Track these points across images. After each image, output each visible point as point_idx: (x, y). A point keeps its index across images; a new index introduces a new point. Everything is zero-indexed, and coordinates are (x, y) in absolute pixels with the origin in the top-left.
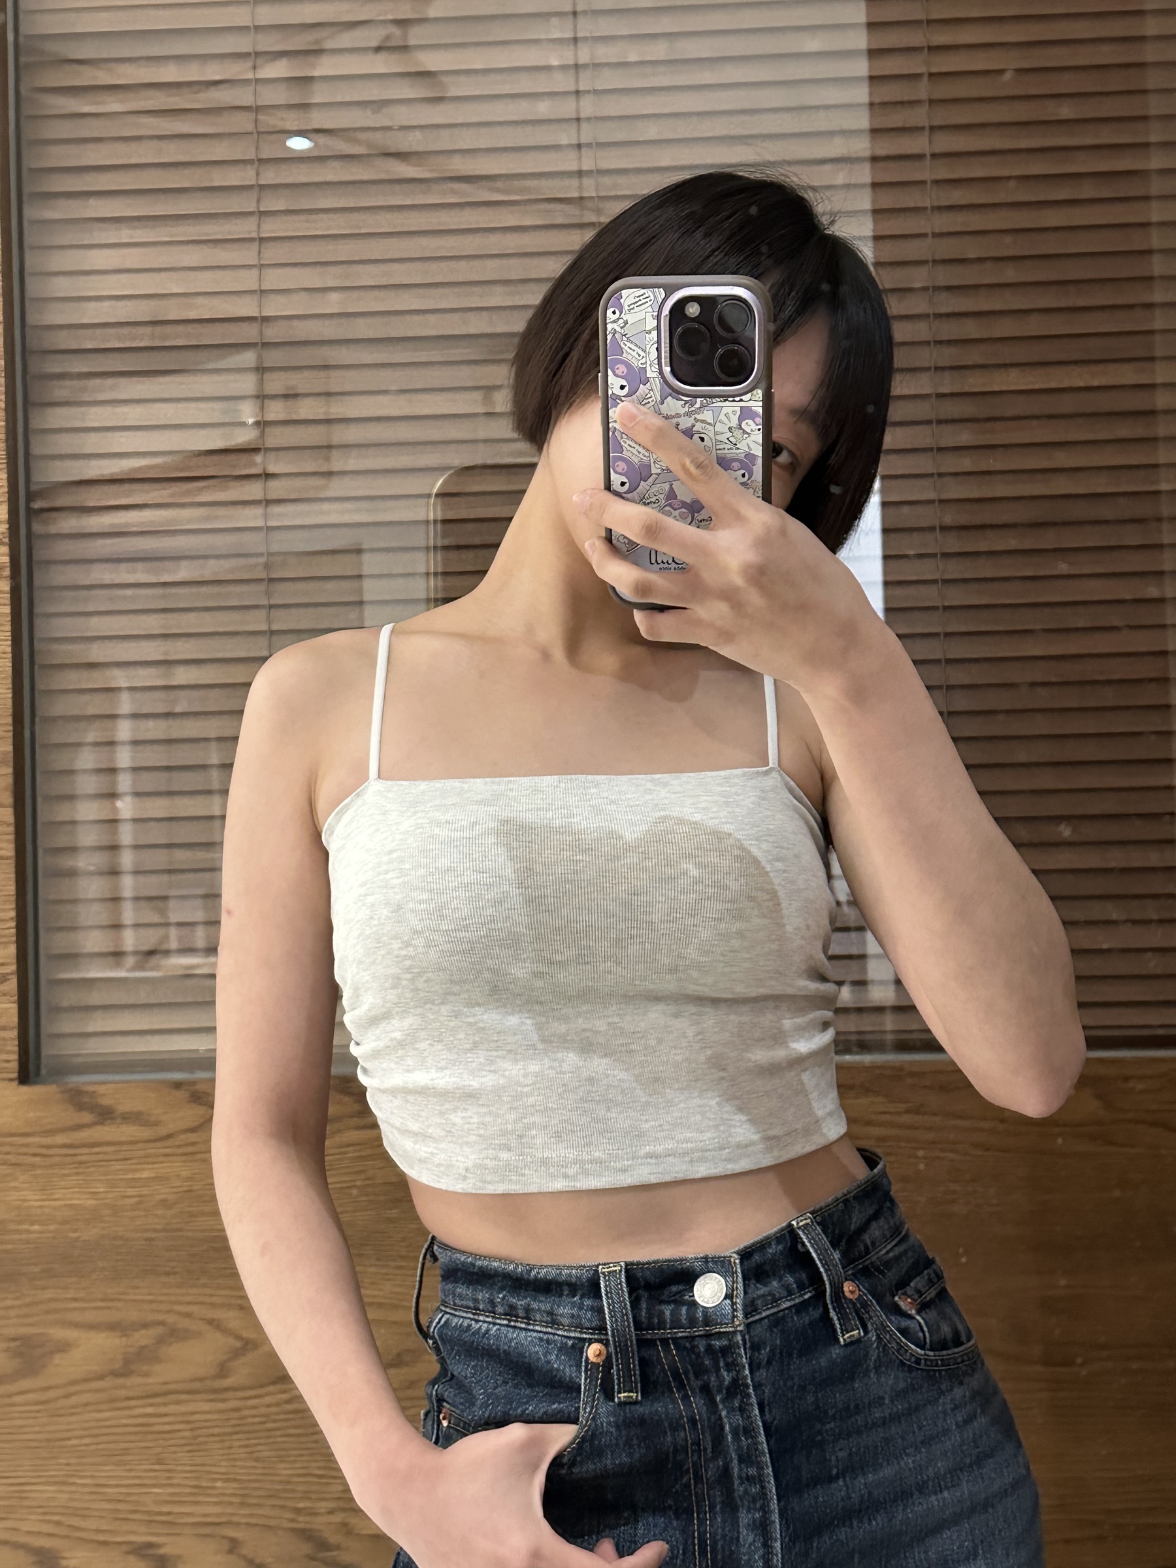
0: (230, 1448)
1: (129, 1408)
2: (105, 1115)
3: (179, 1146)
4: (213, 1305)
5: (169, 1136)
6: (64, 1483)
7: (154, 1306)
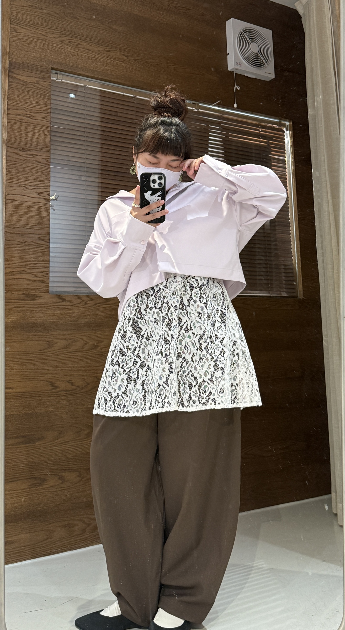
0: (84, 362)
1: (66, 354)
2: (64, 300)
4: (82, 335)
5: (75, 305)
7: (72, 336)
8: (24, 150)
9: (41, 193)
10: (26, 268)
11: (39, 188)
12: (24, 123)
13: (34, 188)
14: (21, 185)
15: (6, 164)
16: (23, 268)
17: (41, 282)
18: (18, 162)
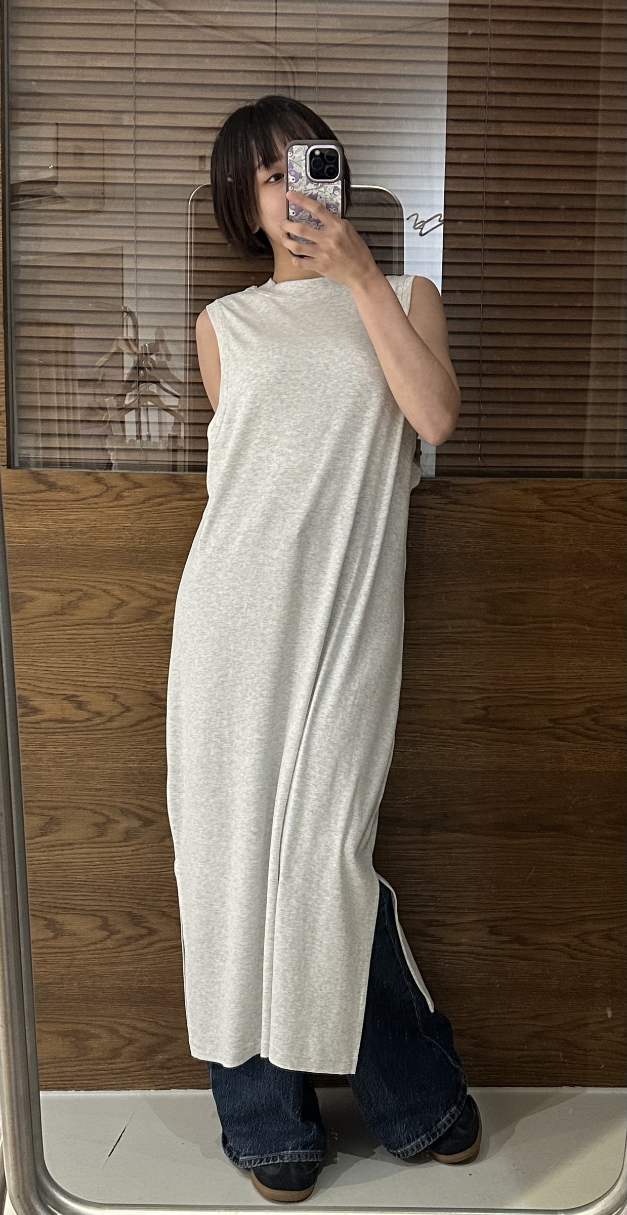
0: (114, 652)
1: (63, 630)
2: (52, 486)
3: (89, 504)
4: (107, 583)
5: (83, 499)
6: (32, 665)
7: (77, 582)
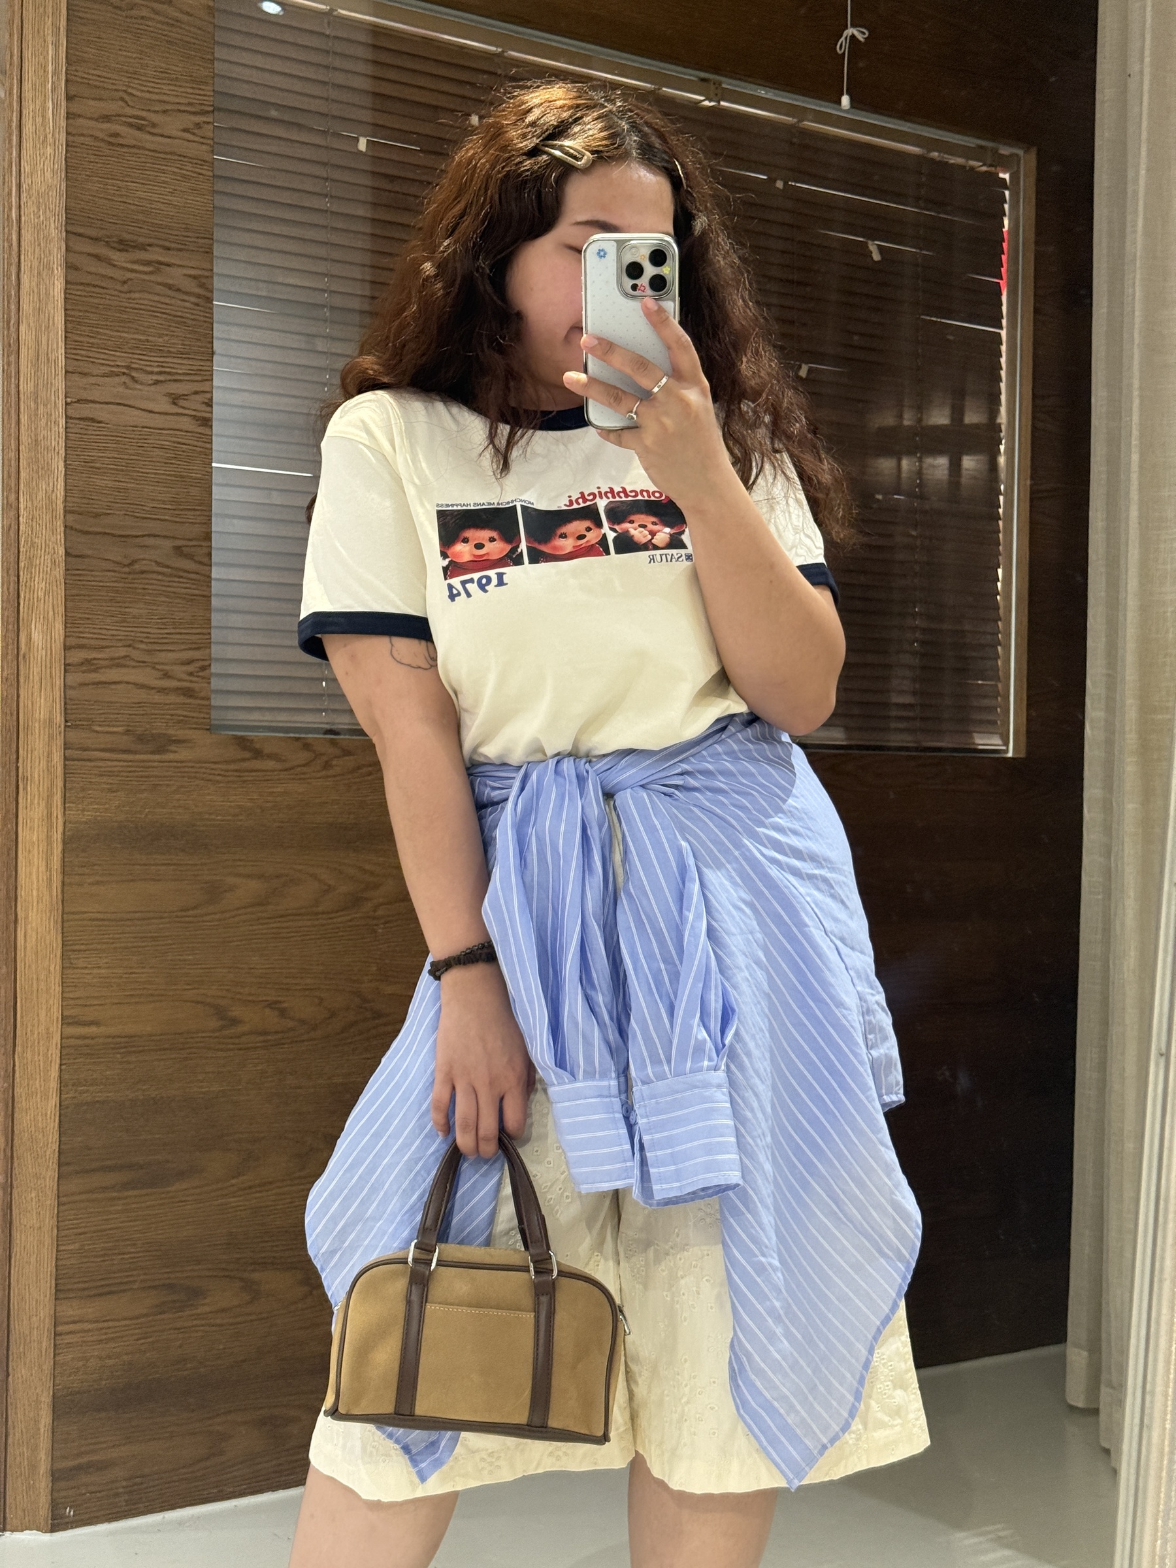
0: (320, 947)
1: (267, 924)
2: (258, 754)
3: (296, 775)
4: (313, 865)
5: (292, 768)
6: (232, 967)
7: (281, 865)
8: (124, 246)
9: (184, 396)
10: (134, 648)
11: (175, 381)
12: (125, 150)
13: (161, 382)
14: (113, 369)
15: (65, 293)
16: (125, 649)
17: (184, 695)
18: (103, 288)
